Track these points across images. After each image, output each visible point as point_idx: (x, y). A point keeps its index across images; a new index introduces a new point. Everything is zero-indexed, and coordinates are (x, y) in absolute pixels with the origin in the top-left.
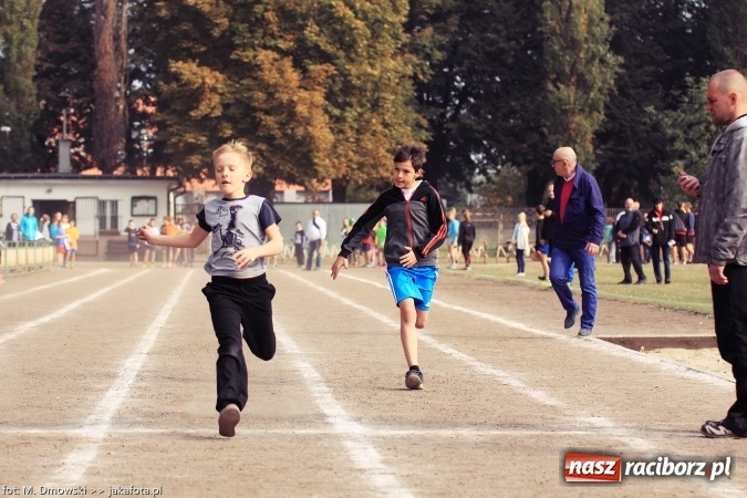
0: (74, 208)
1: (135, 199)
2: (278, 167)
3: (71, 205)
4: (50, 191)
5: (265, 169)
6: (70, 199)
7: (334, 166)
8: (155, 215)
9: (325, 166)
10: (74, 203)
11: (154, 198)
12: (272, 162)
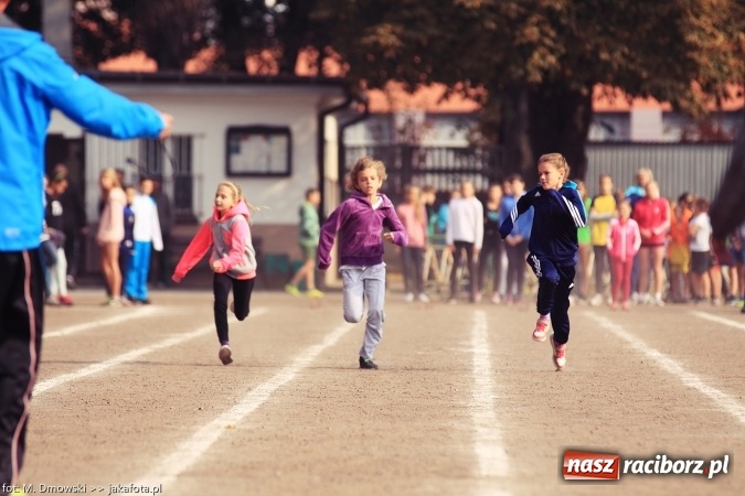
0: (82, 156)
1: (235, 134)
2: (597, 48)
3: (74, 148)
5: (561, 59)
6: (72, 132)
8: (288, 174)
10: (81, 142)
11: (285, 131)
12: (581, 42)
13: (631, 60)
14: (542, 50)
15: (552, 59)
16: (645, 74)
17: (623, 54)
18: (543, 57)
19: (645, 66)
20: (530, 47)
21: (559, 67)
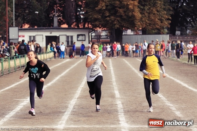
1: (78, 35)
3: (58, 37)
4: (51, 33)
5: (119, 26)
6: (58, 35)
7: (141, 25)
8: (85, 40)
9: (138, 25)
10: (59, 37)
12: (122, 24)
14: (117, 25)
15: (118, 26)
18: (117, 26)
19: (130, 27)
20: (115, 24)
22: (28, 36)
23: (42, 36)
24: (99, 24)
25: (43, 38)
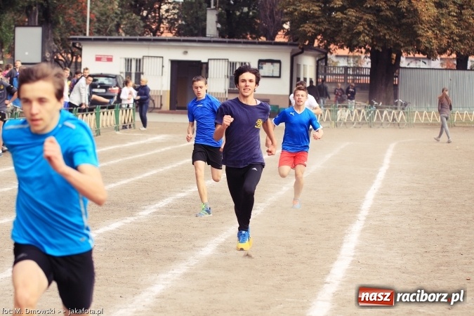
0: (207, 69)
1: (261, 62)
2: (385, 35)
3: (205, 66)
4: (186, 53)
5: (372, 39)
6: (204, 60)
7: (436, 38)
8: (279, 77)
9: (427, 37)
10: (207, 64)
11: (279, 62)
12: (379, 32)
13: (398, 39)
14: (363, 34)
15: (367, 38)
16: (402, 45)
17: (394, 37)
18: (364, 37)
19: (402, 42)
20: (359, 33)
21: (370, 41)
22: (121, 58)
23: (160, 60)
24: (312, 30)
25: (163, 66)
